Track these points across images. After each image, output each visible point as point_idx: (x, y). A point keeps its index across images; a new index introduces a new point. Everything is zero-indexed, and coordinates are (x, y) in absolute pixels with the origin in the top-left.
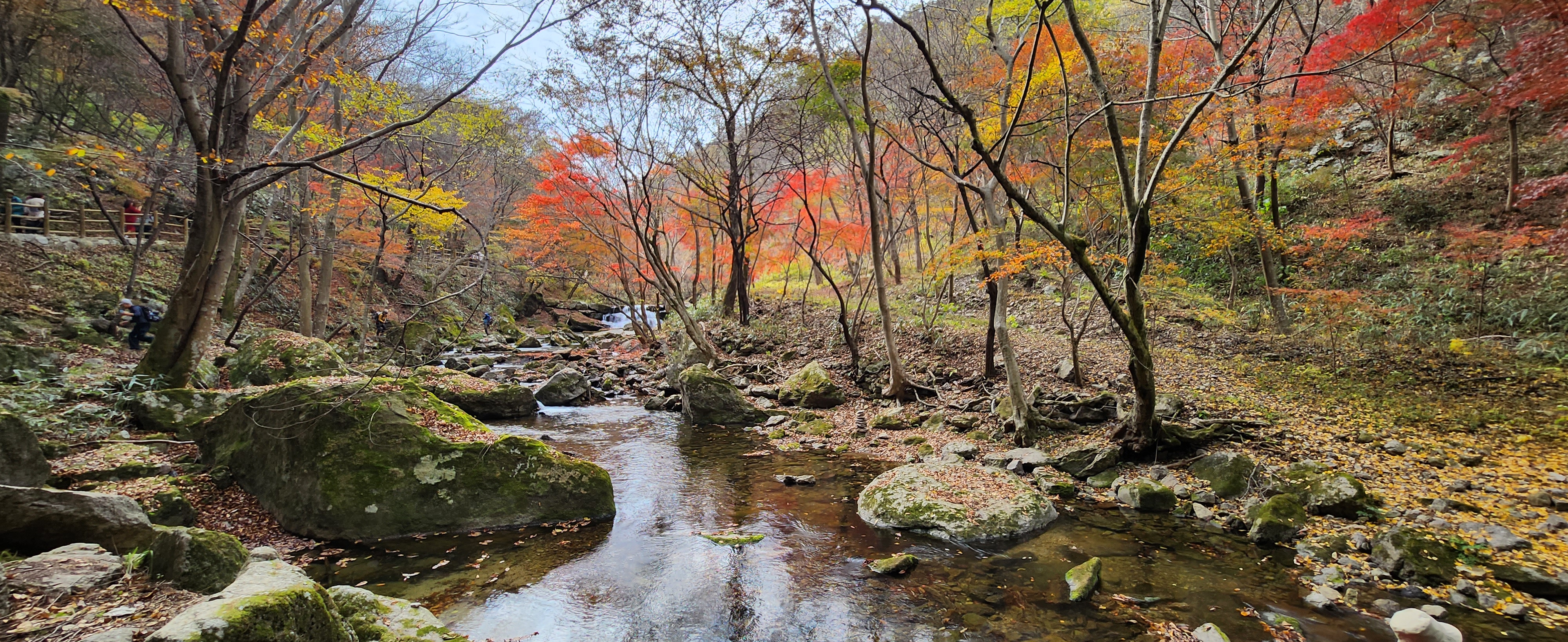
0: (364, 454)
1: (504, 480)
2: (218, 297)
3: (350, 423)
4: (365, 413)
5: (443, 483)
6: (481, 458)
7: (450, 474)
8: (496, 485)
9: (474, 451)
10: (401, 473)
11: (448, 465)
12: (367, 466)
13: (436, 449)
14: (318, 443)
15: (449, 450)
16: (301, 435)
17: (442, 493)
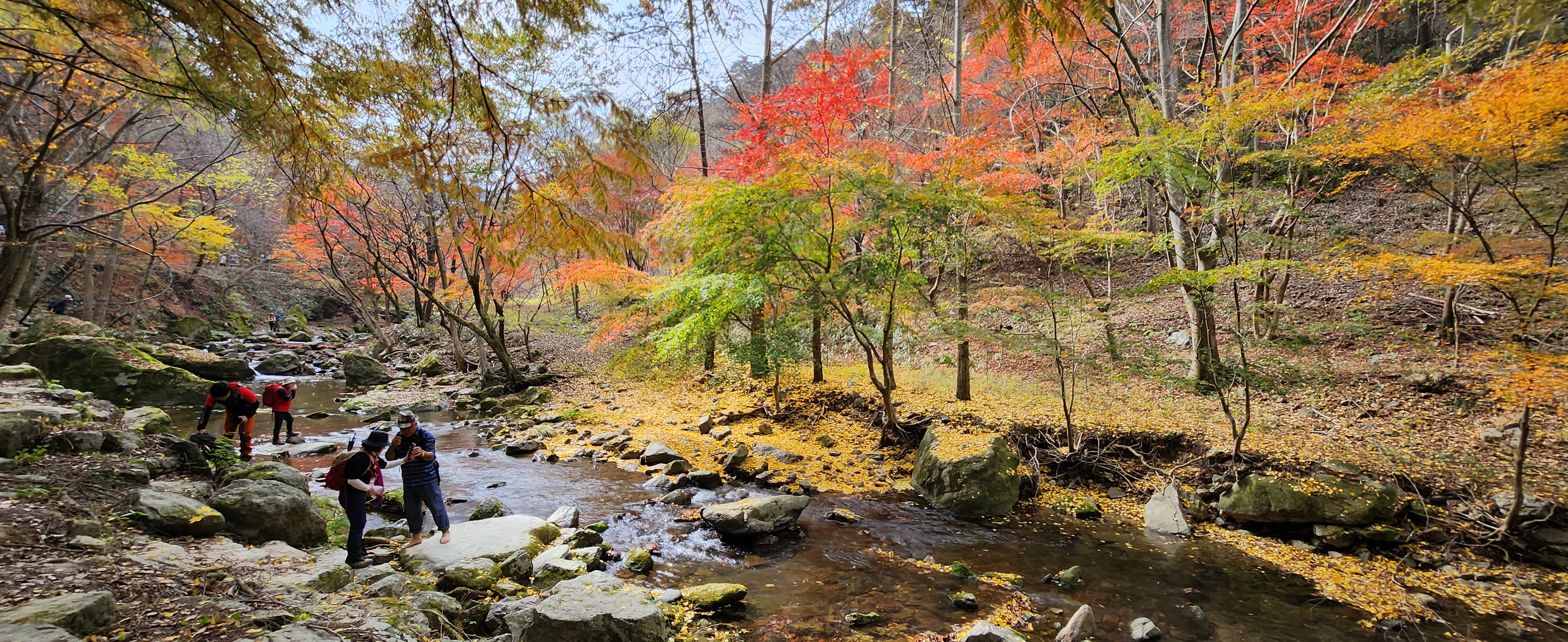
0: (89, 370)
1: (162, 386)
2: (16, 294)
3: (83, 356)
4: (92, 351)
5: (130, 386)
6: (151, 375)
7: (134, 382)
8: (157, 388)
9: (149, 372)
10: (107, 379)
11: (133, 378)
12: (90, 375)
13: (128, 370)
14: (65, 364)
15: (135, 371)
16: (56, 360)
17: (128, 390)
